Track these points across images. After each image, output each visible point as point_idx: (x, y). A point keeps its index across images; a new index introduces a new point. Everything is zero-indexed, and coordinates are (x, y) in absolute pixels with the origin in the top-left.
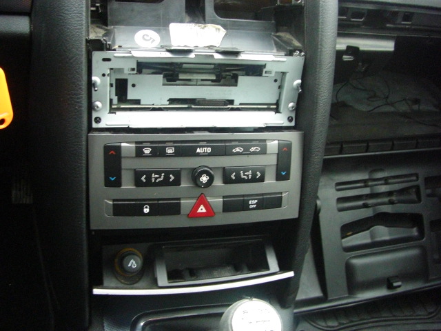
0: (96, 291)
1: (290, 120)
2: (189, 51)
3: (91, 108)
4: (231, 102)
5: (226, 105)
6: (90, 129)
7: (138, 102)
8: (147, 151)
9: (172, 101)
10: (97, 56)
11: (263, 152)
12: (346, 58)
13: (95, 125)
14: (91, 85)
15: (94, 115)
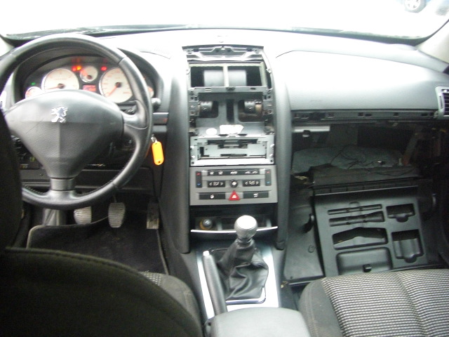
0: (192, 231)
1: (271, 161)
2: (226, 135)
3: (190, 158)
4: (246, 155)
5: (244, 156)
6: (190, 166)
7: (208, 156)
8: (212, 173)
9: (222, 155)
10: (193, 138)
11: (258, 173)
12: (305, 136)
13: (192, 165)
14: (190, 149)
15: (192, 161)
